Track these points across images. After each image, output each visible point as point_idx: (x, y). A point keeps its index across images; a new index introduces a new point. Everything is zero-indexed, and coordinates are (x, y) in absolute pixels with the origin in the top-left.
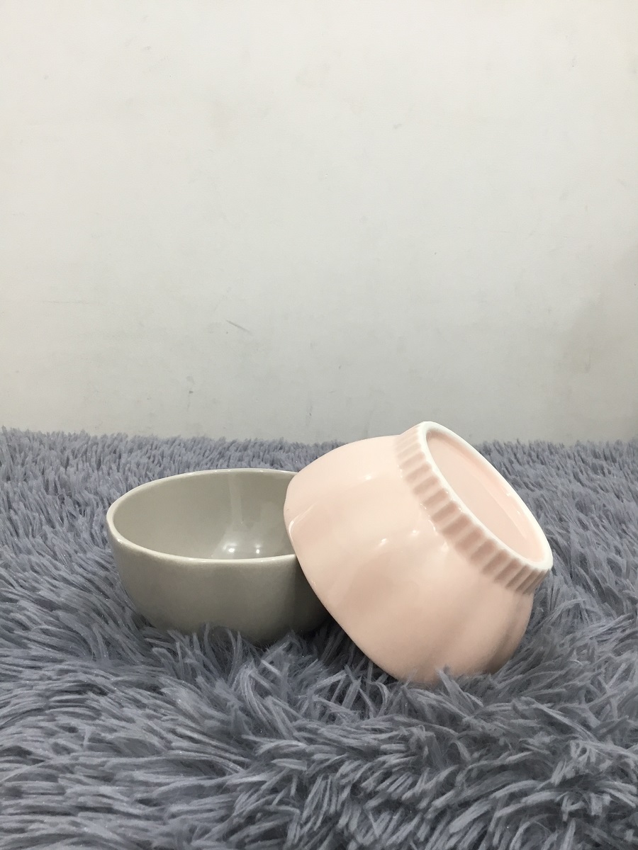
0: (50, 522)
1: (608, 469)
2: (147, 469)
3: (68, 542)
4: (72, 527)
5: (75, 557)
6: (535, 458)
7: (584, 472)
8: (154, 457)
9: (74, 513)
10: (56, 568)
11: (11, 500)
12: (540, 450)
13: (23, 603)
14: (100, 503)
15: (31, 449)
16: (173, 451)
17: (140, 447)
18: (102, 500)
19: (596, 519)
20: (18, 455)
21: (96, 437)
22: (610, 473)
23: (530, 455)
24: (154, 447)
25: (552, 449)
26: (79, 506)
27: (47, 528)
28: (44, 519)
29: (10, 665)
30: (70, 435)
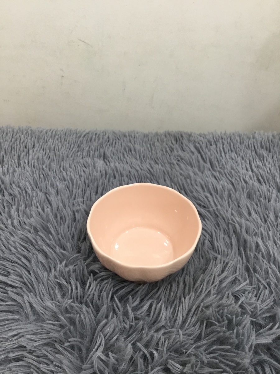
1: (266, 158)
2: (43, 163)
6: (232, 148)
7: (254, 160)
8: (46, 149)
9: (10, 201)
12: (235, 140)
14: (21, 195)
16: (55, 145)
17: (38, 140)
18: (22, 191)
23: (230, 145)
24: (45, 140)
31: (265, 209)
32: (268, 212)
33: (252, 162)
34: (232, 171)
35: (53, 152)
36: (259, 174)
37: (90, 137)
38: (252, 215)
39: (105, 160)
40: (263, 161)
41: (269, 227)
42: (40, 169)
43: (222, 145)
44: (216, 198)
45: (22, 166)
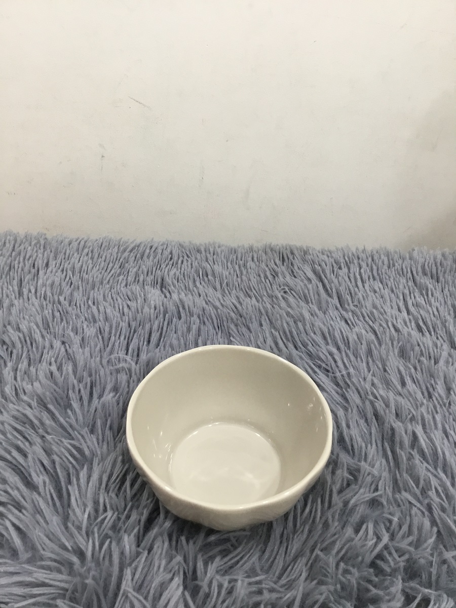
1: (432, 291)
2: (60, 292)
6: (375, 273)
7: (412, 295)
8: (67, 271)
12: (380, 261)
16: (82, 264)
17: (55, 255)
18: (25, 340)
23: (372, 270)
31: (429, 376)
32: (435, 381)
33: (409, 297)
34: (374, 311)
35: (79, 275)
36: (420, 318)
37: (139, 252)
38: (408, 387)
39: (164, 289)
40: (426, 297)
41: (435, 407)
42: (54, 303)
43: (358, 269)
44: (347, 355)
45: (25, 297)
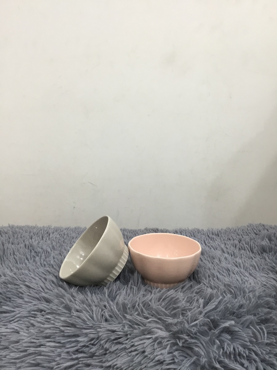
0: (27, 259)
1: (216, 239)
2: (59, 240)
3: (33, 266)
4: (34, 261)
5: (35, 271)
6: (192, 235)
7: (208, 240)
8: (61, 235)
9: (34, 255)
10: (30, 274)
11: (14, 251)
12: (194, 232)
13: (21, 286)
14: (43, 253)
15: (19, 232)
16: (68, 232)
17: (56, 231)
18: (44, 251)
19: (206, 258)
20: (15, 235)
21: (41, 227)
22: (216, 240)
23: (191, 233)
24: (61, 231)
25: (198, 231)
26: (36, 253)
27: (26, 261)
28: (25, 258)
29: (19, 303)
30: (32, 227)
